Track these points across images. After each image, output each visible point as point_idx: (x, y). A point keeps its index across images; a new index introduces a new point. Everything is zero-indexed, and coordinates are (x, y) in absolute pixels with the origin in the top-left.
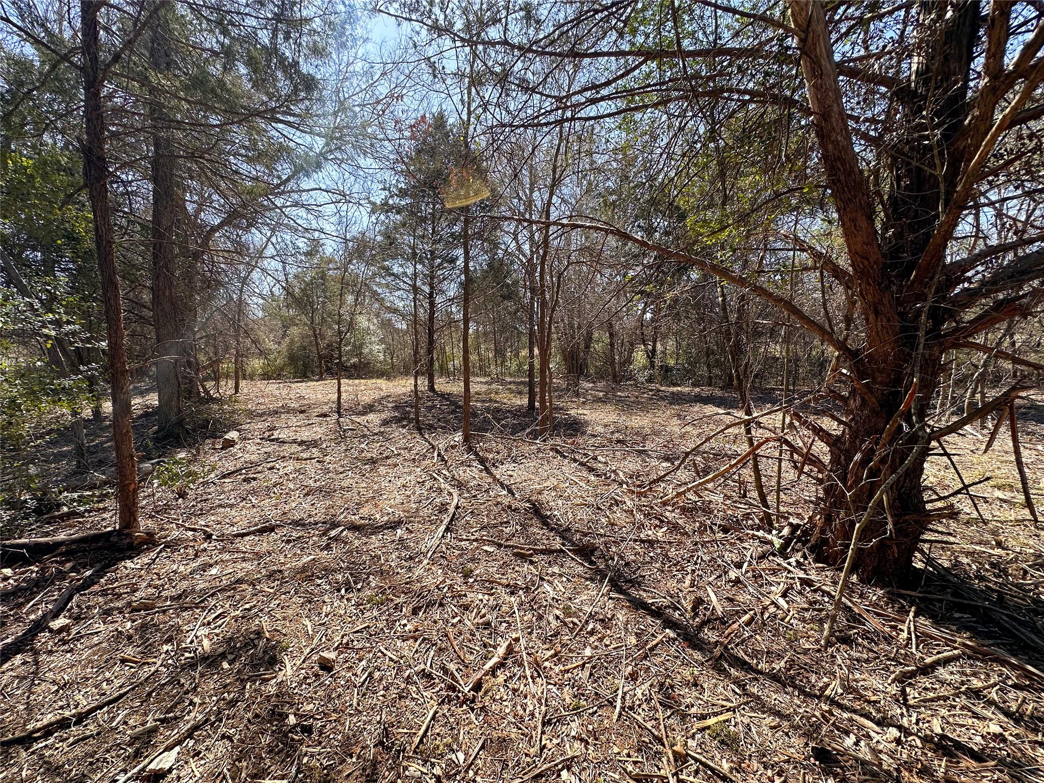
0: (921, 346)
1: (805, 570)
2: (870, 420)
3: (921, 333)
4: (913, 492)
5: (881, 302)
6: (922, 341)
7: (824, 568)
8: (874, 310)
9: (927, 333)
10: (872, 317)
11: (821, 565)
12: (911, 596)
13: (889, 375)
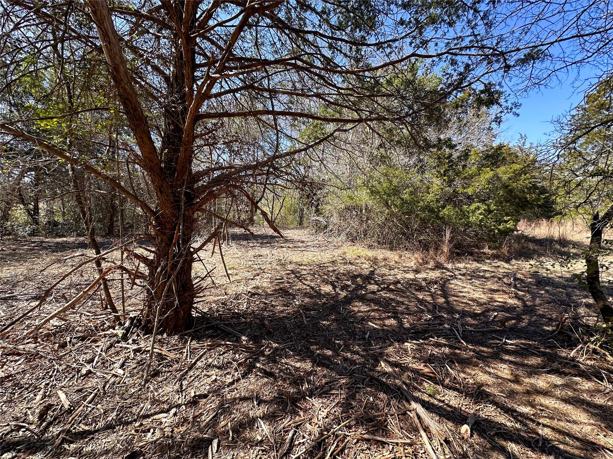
0: (183, 210)
1: (138, 343)
2: (165, 249)
3: (182, 204)
4: (188, 281)
5: (162, 186)
6: (183, 207)
7: (149, 337)
8: (160, 189)
9: (185, 204)
10: (159, 194)
11: (147, 336)
12: (189, 333)
13: (172, 225)
